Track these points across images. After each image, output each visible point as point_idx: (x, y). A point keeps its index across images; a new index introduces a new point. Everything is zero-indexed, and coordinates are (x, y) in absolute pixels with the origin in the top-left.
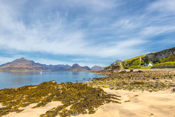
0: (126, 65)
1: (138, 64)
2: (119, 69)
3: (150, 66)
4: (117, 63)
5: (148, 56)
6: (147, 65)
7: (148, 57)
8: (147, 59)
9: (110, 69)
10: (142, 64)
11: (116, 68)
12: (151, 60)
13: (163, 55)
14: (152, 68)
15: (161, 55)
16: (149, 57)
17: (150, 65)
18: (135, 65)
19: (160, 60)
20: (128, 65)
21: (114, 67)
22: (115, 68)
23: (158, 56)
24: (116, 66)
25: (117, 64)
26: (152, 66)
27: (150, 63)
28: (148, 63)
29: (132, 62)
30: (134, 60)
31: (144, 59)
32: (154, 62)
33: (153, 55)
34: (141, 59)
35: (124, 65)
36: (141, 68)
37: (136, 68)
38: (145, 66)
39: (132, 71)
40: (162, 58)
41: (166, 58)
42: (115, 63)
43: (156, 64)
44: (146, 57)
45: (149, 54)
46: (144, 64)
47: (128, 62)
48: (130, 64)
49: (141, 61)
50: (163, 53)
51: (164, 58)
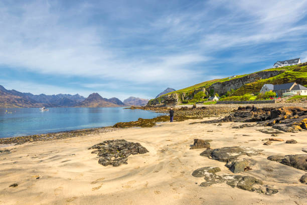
0: (185, 98)
1: (201, 97)
2: (175, 104)
3: (215, 100)
4: (172, 95)
5: (214, 86)
6: (212, 99)
7: (213, 87)
8: (213, 90)
9: (161, 104)
10: (205, 98)
11: (171, 102)
12: (217, 92)
13: (232, 86)
14: (218, 103)
15: (230, 85)
16: (216, 87)
17: (216, 98)
18: (197, 98)
19: (229, 92)
20: (187, 99)
21: (167, 100)
22: (169, 102)
23: (226, 87)
24: (171, 100)
25: (172, 97)
26: (218, 100)
27: (216, 96)
28: (213, 96)
29: (193, 95)
30: (196, 92)
31: (209, 89)
32: (221, 95)
33: (220, 86)
34: (204, 89)
35: (182, 99)
36: (204, 102)
37: (198, 103)
38: (209, 100)
39: (194, 107)
40: (230, 89)
41: (235, 89)
42: (169, 95)
43: (223, 97)
44: (211, 87)
45: (215, 84)
46: (208, 97)
47: (187, 93)
48: (189, 96)
49: (204, 92)
50: (232, 83)
51: (232, 90)
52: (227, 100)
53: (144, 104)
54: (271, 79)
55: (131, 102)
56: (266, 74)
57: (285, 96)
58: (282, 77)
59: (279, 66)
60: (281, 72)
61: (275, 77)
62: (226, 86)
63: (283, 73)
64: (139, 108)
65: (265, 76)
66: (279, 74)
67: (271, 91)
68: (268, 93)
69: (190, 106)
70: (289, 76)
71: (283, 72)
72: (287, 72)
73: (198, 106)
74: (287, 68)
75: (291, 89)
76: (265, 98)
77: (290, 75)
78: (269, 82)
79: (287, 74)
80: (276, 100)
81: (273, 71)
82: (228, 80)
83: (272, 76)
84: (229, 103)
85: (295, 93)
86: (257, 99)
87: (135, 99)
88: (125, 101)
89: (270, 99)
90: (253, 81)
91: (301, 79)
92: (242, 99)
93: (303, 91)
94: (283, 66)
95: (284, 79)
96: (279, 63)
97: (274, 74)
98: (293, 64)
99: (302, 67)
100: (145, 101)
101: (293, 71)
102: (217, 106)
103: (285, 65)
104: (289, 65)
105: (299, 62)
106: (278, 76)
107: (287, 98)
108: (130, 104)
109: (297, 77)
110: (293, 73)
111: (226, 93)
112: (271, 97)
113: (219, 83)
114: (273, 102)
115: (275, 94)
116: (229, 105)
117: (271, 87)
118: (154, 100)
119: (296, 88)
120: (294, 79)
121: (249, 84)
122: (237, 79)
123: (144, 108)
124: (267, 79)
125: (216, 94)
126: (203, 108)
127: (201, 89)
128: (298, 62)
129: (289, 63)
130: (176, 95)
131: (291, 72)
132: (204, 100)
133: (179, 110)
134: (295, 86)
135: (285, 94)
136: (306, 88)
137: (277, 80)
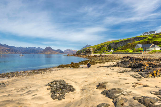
1: (104, 50)
2: (90, 54)
3: (112, 52)
5: (111, 44)
6: (110, 51)
7: (111, 45)
9: (83, 53)
10: (106, 50)
12: (113, 48)
13: (120, 44)
14: (113, 53)
16: (112, 45)
17: (112, 51)
18: (102, 51)
19: (119, 48)
20: (97, 51)
22: (87, 53)
23: (117, 45)
24: (88, 51)
25: (89, 49)
28: (110, 50)
29: (100, 49)
30: (101, 47)
33: (114, 44)
34: (106, 46)
35: (94, 50)
36: (106, 53)
38: (108, 51)
39: (101, 55)
40: (119, 46)
41: (122, 46)
42: (87, 49)
43: (116, 50)
44: (110, 45)
45: (112, 43)
46: (108, 50)
47: (97, 48)
48: (98, 50)
49: (106, 48)
50: (120, 43)
51: (121, 46)
52: (118, 52)
53: (74, 53)
54: (141, 41)
55: (67, 52)
56: (138, 39)
57: (147, 51)
58: (146, 41)
59: (145, 35)
60: (146, 38)
61: (143, 40)
63: (147, 39)
64: (72, 55)
65: (137, 39)
66: (145, 39)
67: (140, 48)
68: (139, 49)
69: (98, 55)
70: (150, 40)
72: (149, 38)
73: (103, 55)
74: (149, 36)
75: (150, 47)
76: (137, 52)
77: (150, 39)
78: (139, 43)
79: (149, 39)
80: (143, 52)
81: (142, 37)
82: (119, 41)
83: (141, 40)
84: (119, 53)
85: (153, 49)
86: (133, 52)
87: (69, 50)
88: (64, 51)
89: (140, 52)
90: (131, 42)
91: (156, 42)
92: (126, 52)
93: (157, 48)
94: (147, 34)
95: (147, 41)
96: (145, 33)
98: (152, 34)
99: (157, 35)
100: (75, 51)
101: (152, 37)
102: (112, 55)
103: (148, 34)
104: (150, 34)
105: (156, 33)
106: (145, 40)
107: (149, 52)
109: (154, 41)
110: (152, 39)
111: (117, 48)
112: (141, 51)
114: (141, 53)
115: (142, 49)
116: (119, 55)
117: (140, 45)
118: (80, 51)
119: (153, 47)
120: (152, 42)
121: (129, 44)
122: (123, 41)
123: (74, 55)
124: (139, 41)
126: (105, 56)
127: (104, 46)
128: (155, 33)
130: (91, 49)
131: (151, 38)
132: (106, 51)
133: (93, 57)
134: (153, 45)
135: (147, 49)
136: (159, 47)
137: (144, 42)
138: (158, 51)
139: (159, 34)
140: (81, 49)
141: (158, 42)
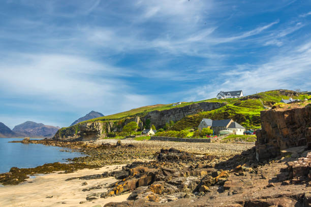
0: (112, 130)
1: (133, 130)
2: (96, 138)
3: (151, 134)
4: (93, 124)
5: (150, 115)
6: (147, 133)
7: (150, 117)
8: (149, 120)
9: (76, 136)
10: (139, 130)
11: (91, 134)
12: (154, 124)
13: (171, 116)
14: (153, 138)
15: (169, 116)
16: (153, 116)
17: (152, 132)
18: (127, 131)
19: (168, 125)
20: (115, 130)
21: (85, 132)
22: (87, 135)
23: (165, 118)
24: (90, 131)
25: (93, 126)
26: (154, 134)
27: (151, 129)
28: (148, 129)
29: (123, 124)
30: (127, 121)
31: (145, 119)
32: (158, 128)
33: (157, 115)
34: (138, 119)
35: (107, 130)
36: (137, 136)
37: (127, 137)
38: (143, 133)
39: (119, 144)
40: (170, 121)
41: (175, 122)
42: (88, 124)
43: (161, 131)
44: (148, 117)
45: (152, 112)
46: (143, 130)
47: (115, 123)
48: (118, 127)
49: (138, 123)
50: (172, 113)
51: (172, 122)
52: (162, 135)
53: (50, 135)
54: (213, 112)
55: (27, 130)
56: (208, 106)
57: (221, 135)
58: (223, 111)
59: (222, 98)
60: (223, 105)
61: (217, 110)
62: (165, 116)
63: (225, 107)
64: (39, 142)
65: (207, 107)
66: (220, 107)
67: (209, 127)
68: (205, 130)
69: (113, 141)
70: (230, 111)
71: (225, 105)
72: (228, 105)
73: (125, 142)
74: (229, 101)
75: (227, 126)
76: (202, 136)
77: (230, 109)
78: (207, 117)
79: (228, 108)
80: (212, 138)
81: (215, 103)
82: (172, 108)
83: (214, 108)
84: (165, 139)
85: (231, 131)
86: (194, 136)
87: (34, 125)
88: (16, 127)
89: (206, 138)
90: (195, 113)
91: (240, 115)
92: (179, 135)
93: (239, 130)
94: (226, 97)
95: (225, 113)
96: (222, 94)
97: (215, 106)
98: (236, 97)
99: (242, 101)
100: (52, 129)
101: (234, 105)
102: (150, 142)
103: (227, 96)
104: (232, 97)
105: (242, 95)
106: (220, 109)
107: (223, 137)
108: (26, 132)
109: (236, 112)
110: (234, 108)
111: (165, 125)
112: (208, 135)
113: (157, 112)
114: (209, 141)
115: (212, 131)
116: (164, 142)
117: (209, 122)
118: (67, 129)
119: (233, 126)
120: (234, 115)
121: (190, 116)
122: (177, 109)
123: (47, 142)
124: (209, 112)
125: (153, 125)
126: (130, 146)
127: (133, 118)
128: (240, 95)
129: (232, 95)
130: (100, 124)
131: (231, 105)
132: (137, 133)
133: (99, 147)
134: (232, 123)
135: (221, 132)
136: (242, 127)
137: (218, 114)
138: (240, 136)
139: (247, 99)
140: (74, 123)
141: (244, 115)
